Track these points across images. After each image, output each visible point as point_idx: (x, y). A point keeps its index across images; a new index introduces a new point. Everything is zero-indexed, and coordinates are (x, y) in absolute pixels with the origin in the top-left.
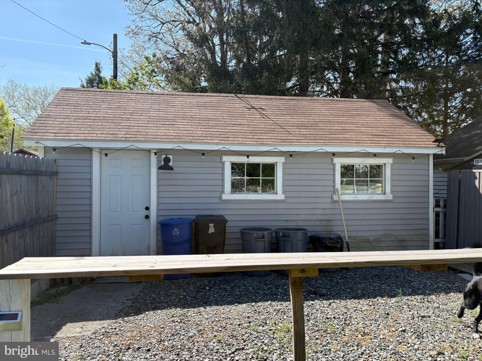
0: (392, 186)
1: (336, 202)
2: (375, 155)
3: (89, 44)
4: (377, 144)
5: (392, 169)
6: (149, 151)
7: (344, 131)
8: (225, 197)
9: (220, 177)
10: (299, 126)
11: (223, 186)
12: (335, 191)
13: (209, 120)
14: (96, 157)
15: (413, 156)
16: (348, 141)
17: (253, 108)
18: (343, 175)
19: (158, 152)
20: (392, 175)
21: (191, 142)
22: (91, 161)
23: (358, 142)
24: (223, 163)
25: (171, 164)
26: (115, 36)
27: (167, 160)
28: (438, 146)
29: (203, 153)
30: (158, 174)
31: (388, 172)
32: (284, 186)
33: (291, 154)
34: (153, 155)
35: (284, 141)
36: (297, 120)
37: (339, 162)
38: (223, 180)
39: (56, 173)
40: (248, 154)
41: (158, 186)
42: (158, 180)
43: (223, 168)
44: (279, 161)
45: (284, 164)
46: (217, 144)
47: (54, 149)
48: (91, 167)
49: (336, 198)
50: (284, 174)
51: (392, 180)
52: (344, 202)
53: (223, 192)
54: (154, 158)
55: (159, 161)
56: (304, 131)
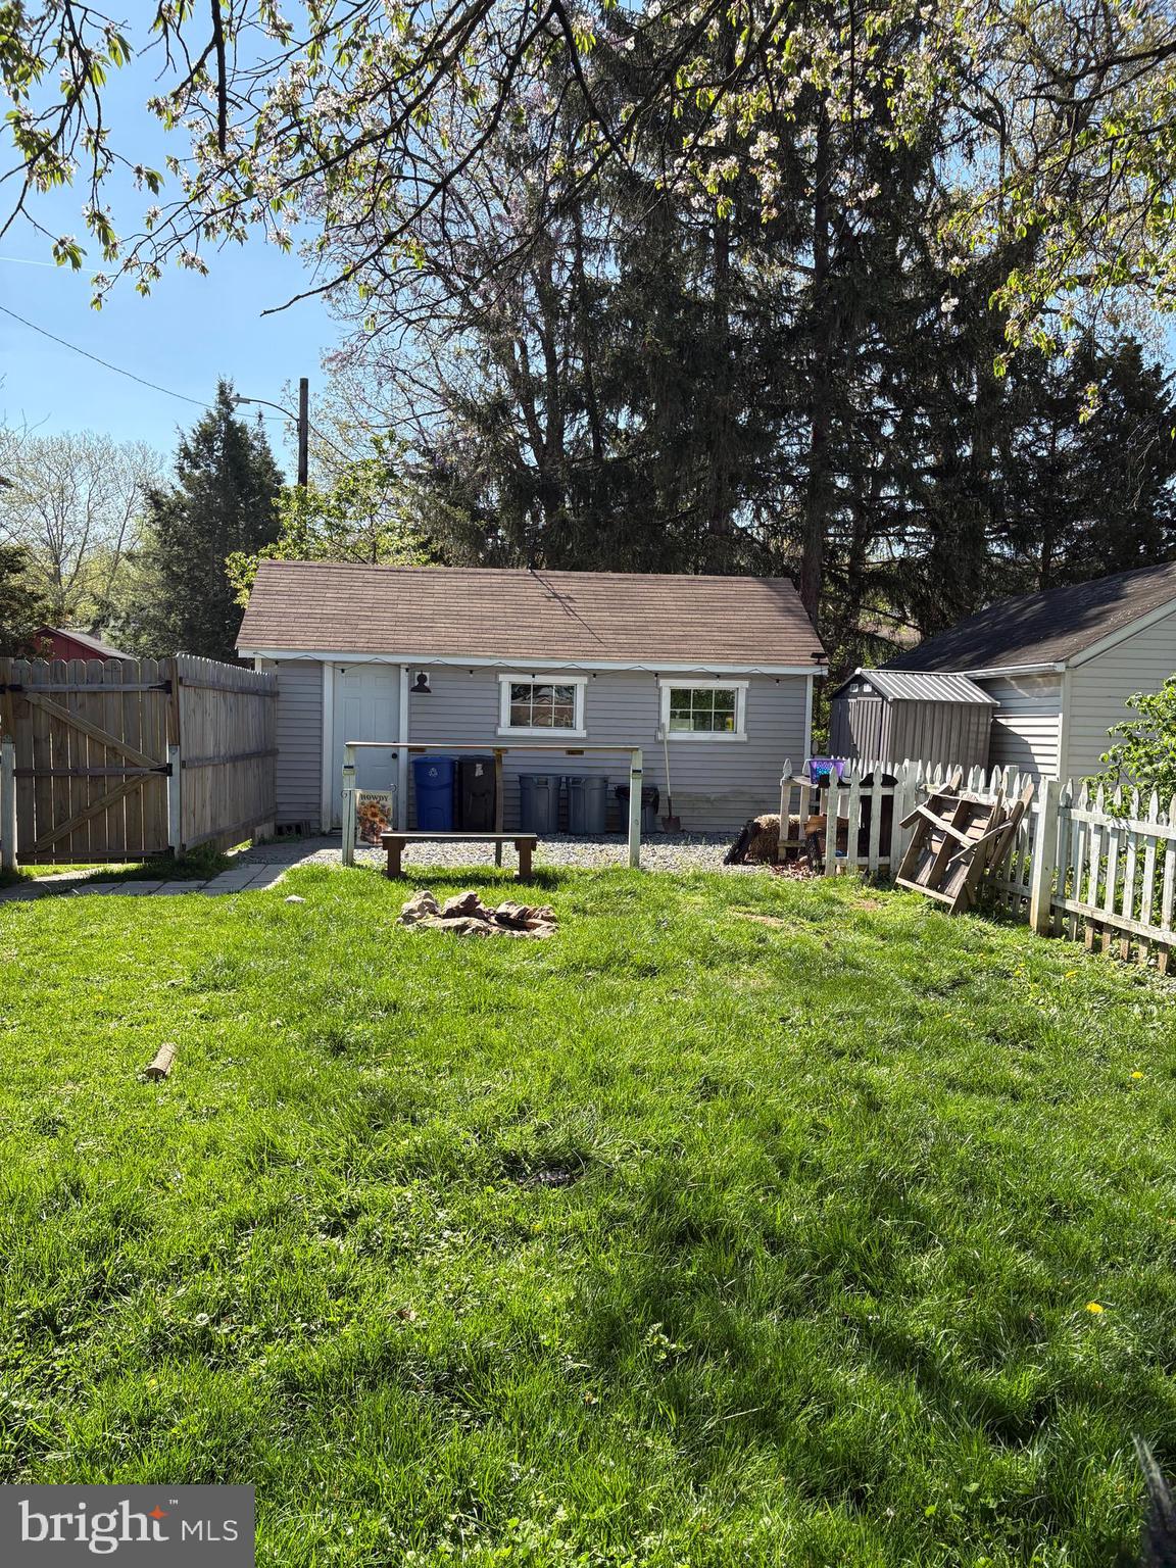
0: (747, 721)
1: (662, 742)
2: (718, 676)
3: (247, 401)
4: (723, 659)
5: (747, 697)
6: (398, 666)
7: (685, 638)
8: (501, 731)
9: (494, 703)
10: (617, 630)
11: (499, 716)
12: (660, 727)
13: (483, 618)
14: (328, 672)
15: (777, 678)
16: (680, 655)
17: (556, 596)
18: (674, 704)
19: (411, 668)
20: (747, 705)
21: (455, 655)
22: (322, 677)
23: (697, 656)
24: (499, 684)
25: (427, 684)
26: (304, 384)
27: (422, 679)
28: (818, 663)
29: (471, 670)
30: (410, 697)
31: (741, 702)
32: (585, 718)
33: (594, 674)
34: (403, 671)
35: (587, 655)
36: (616, 619)
37: (667, 686)
38: (499, 708)
39: (277, 694)
40: (533, 672)
41: (410, 714)
42: (410, 705)
43: (499, 691)
44: (580, 682)
45: (586, 686)
46: (490, 657)
47: (277, 662)
48: (321, 686)
49: (660, 737)
50: (586, 702)
51: (747, 713)
52: (669, 742)
53: (498, 724)
54: (404, 675)
55: (411, 680)
56: (622, 639)
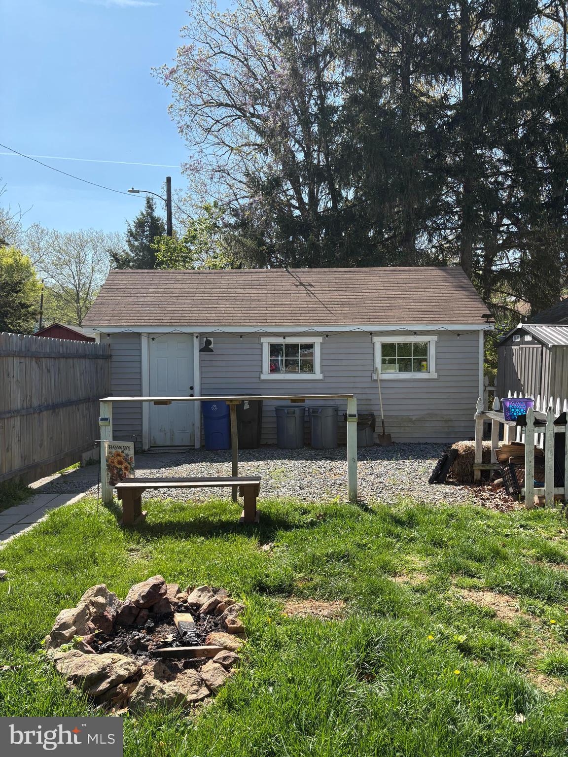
0: (437, 364)
1: (376, 381)
2: (415, 333)
3: (138, 192)
4: (419, 321)
5: (437, 347)
6: (192, 334)
7: (390, 308)
8: (264, 377)
10: (343, 305)
11: (261, 366)
12: (375, 370)
13: (252, 300)
14: (144, 341)
15: (458, 333)
16: (388, 319)
17: (302, 284)
18: (384, 354)
19: (201, 335)
20: (437, 353)
21: (230, 326)
22: (140, 344)
23: (400, 320)
24: (261, 344)
25: (211, 346)
26: (169, 180)
27: (208, 343)
28: (487, 322)
29: (241, 335)
30: (200, 356)
31: (432, 351)
32: (322, 366)
33: (326, 335)
34: (195, 338)
35: (320, 321)
37: (378, 341)
38: (261, 361)
39: (111, 356)
40: (284, 335)
41: (201, 367)
42: (201, 361)
43: (261, 349)
44: (317, 341)
45: (321, 344)
46: (254, 326)
47: (109, 335)
48: (140, 350)
49: (375, 377)
50: (322, 354)
51: (437, 358)
52: (382, 381)
53: (262, 372)
54: (196, 342)
55: (201, 344)
56: (346, 310)
